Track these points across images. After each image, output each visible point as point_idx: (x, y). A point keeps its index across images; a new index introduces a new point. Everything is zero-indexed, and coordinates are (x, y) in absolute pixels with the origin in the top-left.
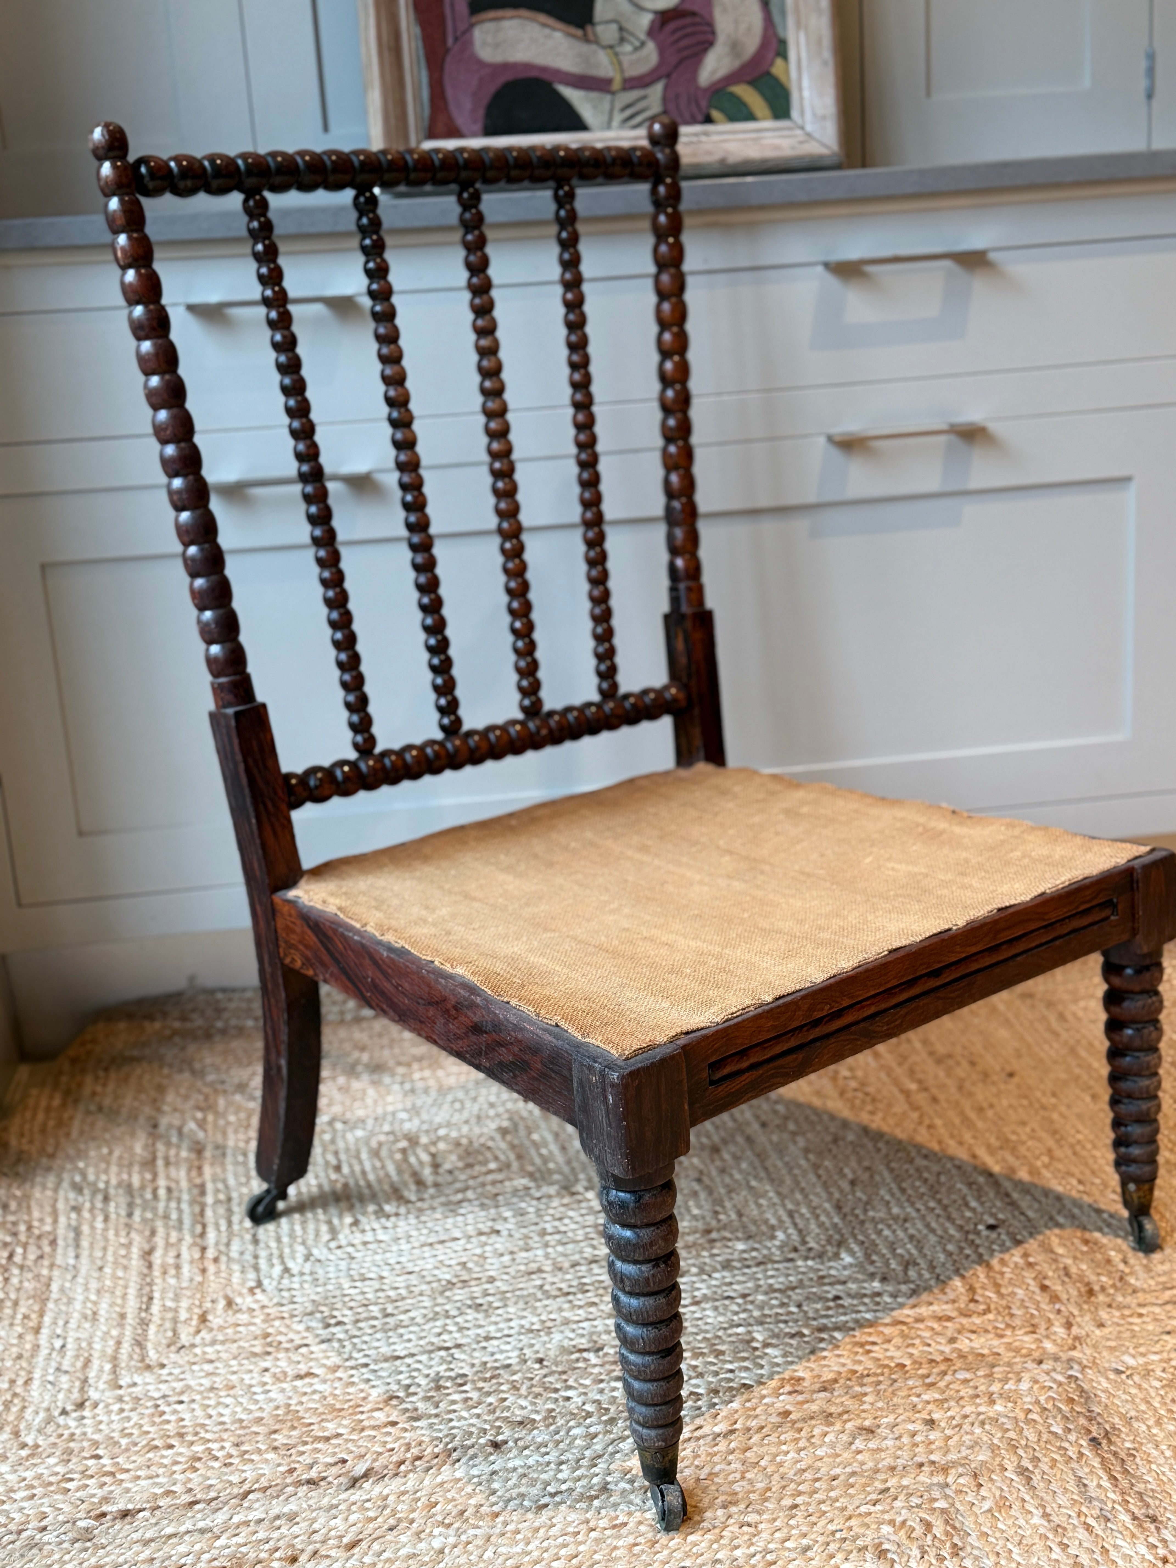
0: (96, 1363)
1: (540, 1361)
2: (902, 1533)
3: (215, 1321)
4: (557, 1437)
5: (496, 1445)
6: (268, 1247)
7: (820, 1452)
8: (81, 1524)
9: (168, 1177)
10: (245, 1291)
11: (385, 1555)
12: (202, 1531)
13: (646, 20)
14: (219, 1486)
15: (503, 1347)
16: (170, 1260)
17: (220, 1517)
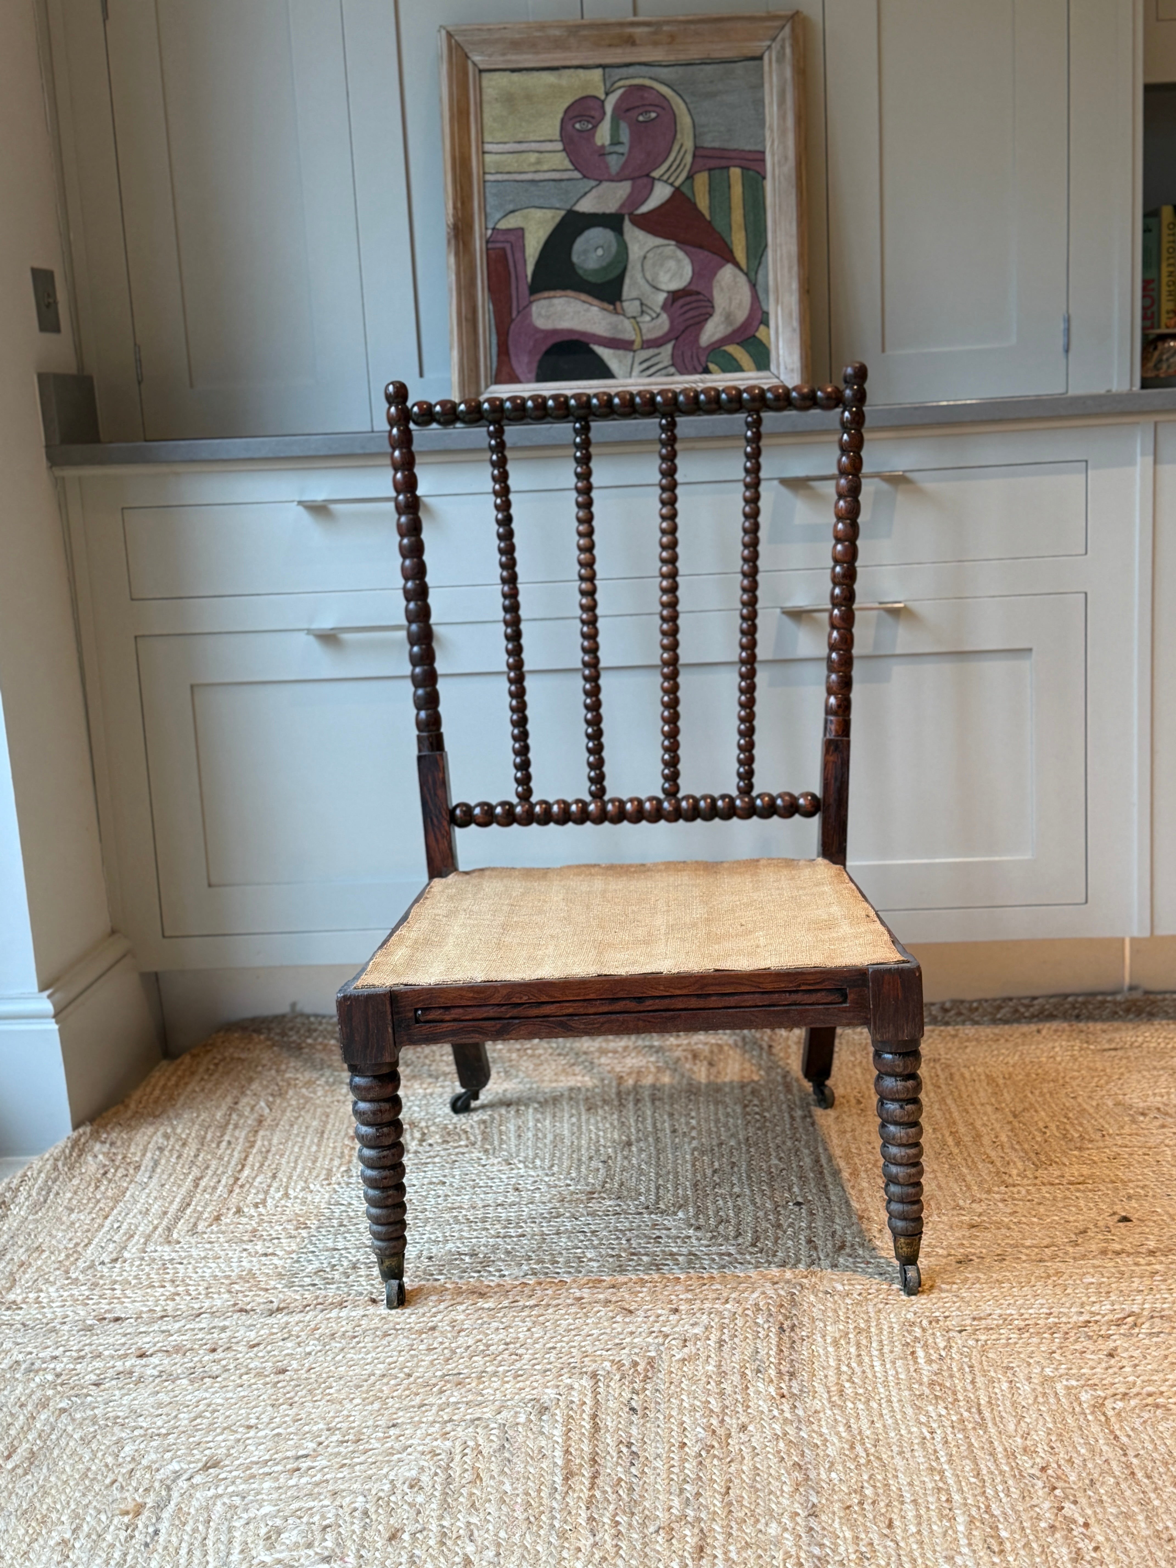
0: (136, 1237)
1: (430, 1258)
2: (615, 1367)
3: (225, 1220)
5: (374, 1301)
6: (281, 1180)
7: (590, 1321)
8: (89, 1322)
9: (232, 1135)
10: (252, 1205)
11: (272, 1353)
12: (163, 1332)
13: (661, 297)
14: (185, 1309)
16: (212, 1184)
17: (177, 1326)
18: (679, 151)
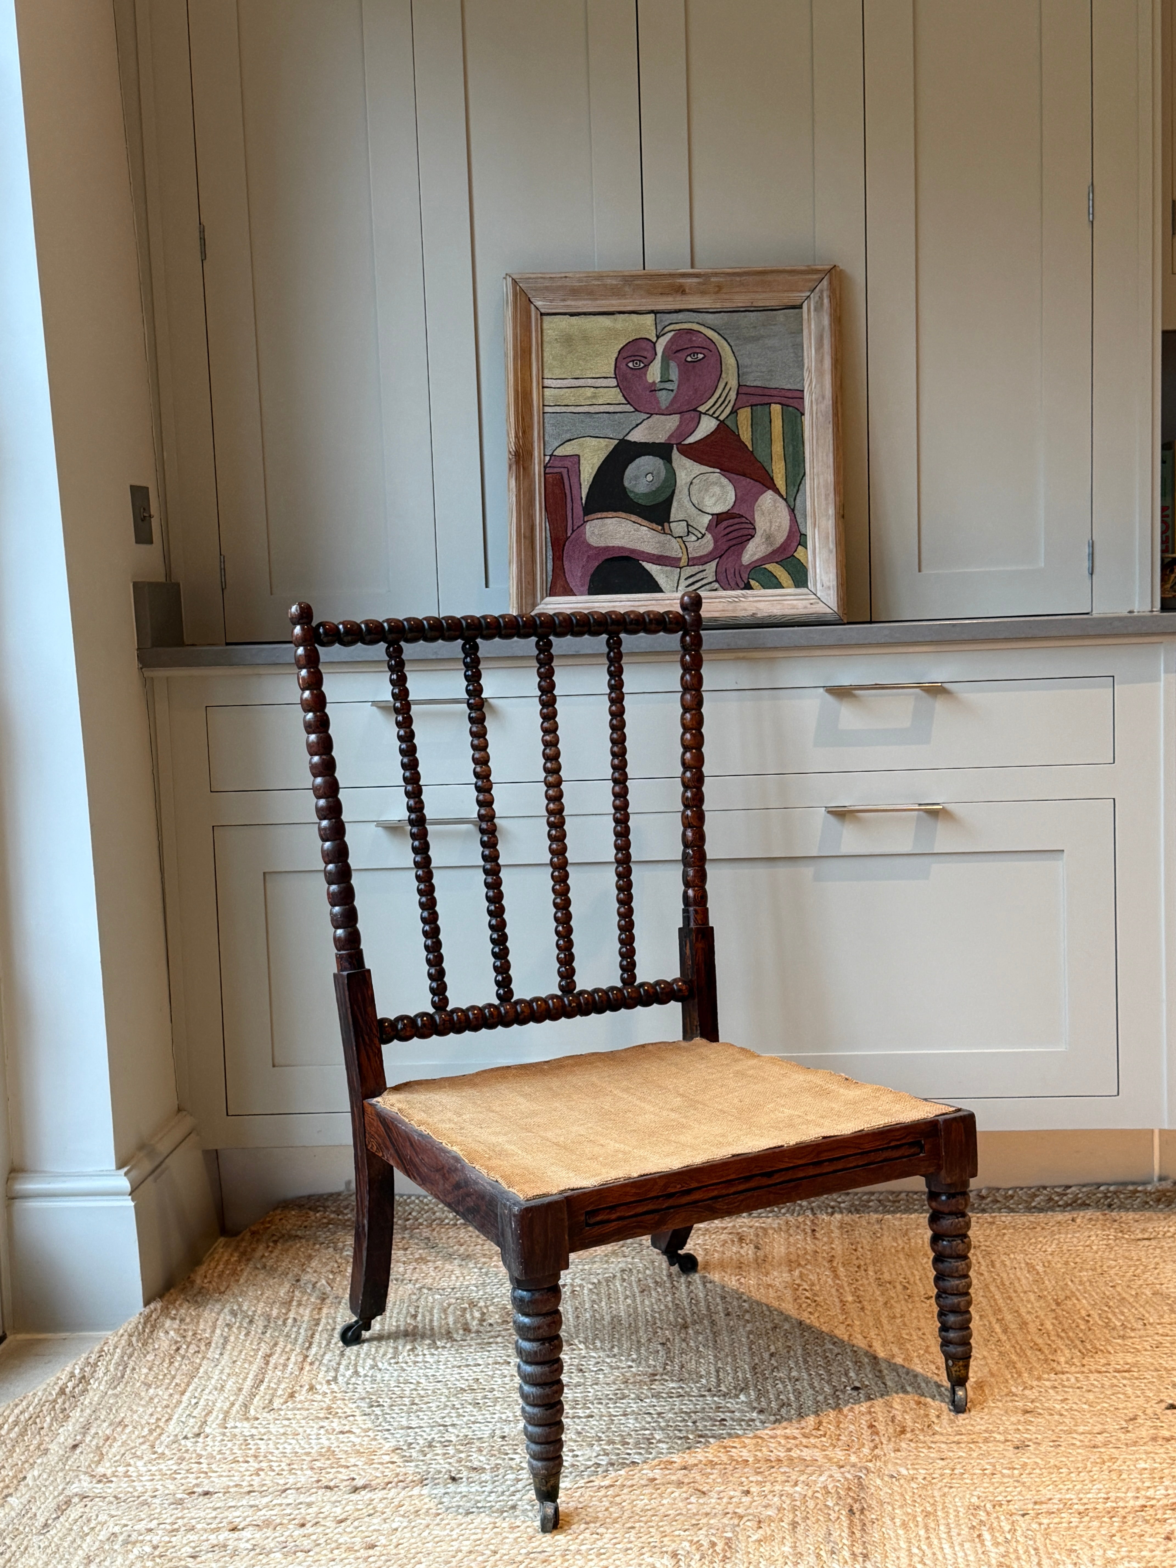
0: (215, 1413)
1: (503, 1437)
2: (694, 1547)
3: (299, 1397)
4: (496, 1479)
5: (454, 1479)
6: (349, 1358)
7: (665, 1502)
8: (179, 1496)
9: (297, 1313)
10: (324, 1382)
11: (360, 1529)
12: (251, 1506)
14: (271, 1485)
15: (483, 1428)
16: (282, 1361)
17: (265, 1500)
18: (724, 389)
